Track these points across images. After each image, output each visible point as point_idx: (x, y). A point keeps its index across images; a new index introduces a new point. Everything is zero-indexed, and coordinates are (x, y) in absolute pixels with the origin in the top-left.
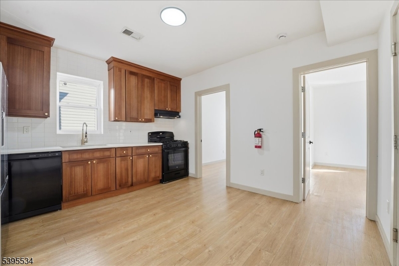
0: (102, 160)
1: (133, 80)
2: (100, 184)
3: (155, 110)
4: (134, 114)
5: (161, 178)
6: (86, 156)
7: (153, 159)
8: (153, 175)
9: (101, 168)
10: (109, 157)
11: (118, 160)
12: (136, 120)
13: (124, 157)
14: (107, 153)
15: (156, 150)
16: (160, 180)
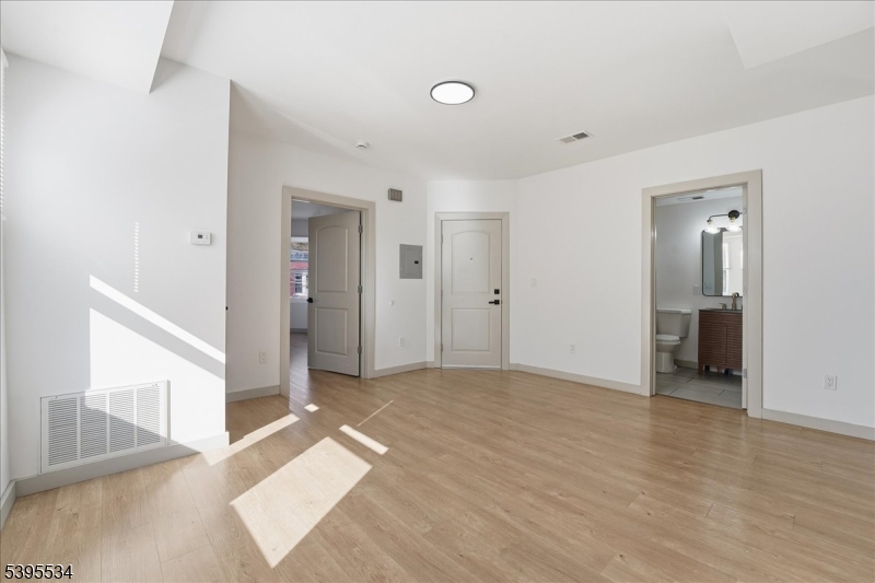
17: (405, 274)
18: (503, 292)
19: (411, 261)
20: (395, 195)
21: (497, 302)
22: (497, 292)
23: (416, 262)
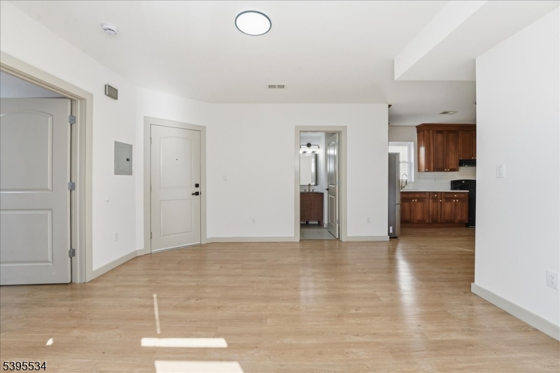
0: (420, 200)
1: (440, 138)
2: (419, 216)
3: (460, 160)
4: (440, 165)
5: (467, 222)
6: (411, 196)
7: (460, 203)
8: (459, 217)
9: (419, 205)
10: (425, 198)
11: (431, 201)
12: (442, 170)
13: (435, 200)
14: (423, 196)
15: (463, 196)
16: (466, 224)
17: (118, 171)
18: (202, 186)
19: (123, 160)
20: (112, 93)
21: (197, 194)
22: (197, 186)
23: (128, 160)
